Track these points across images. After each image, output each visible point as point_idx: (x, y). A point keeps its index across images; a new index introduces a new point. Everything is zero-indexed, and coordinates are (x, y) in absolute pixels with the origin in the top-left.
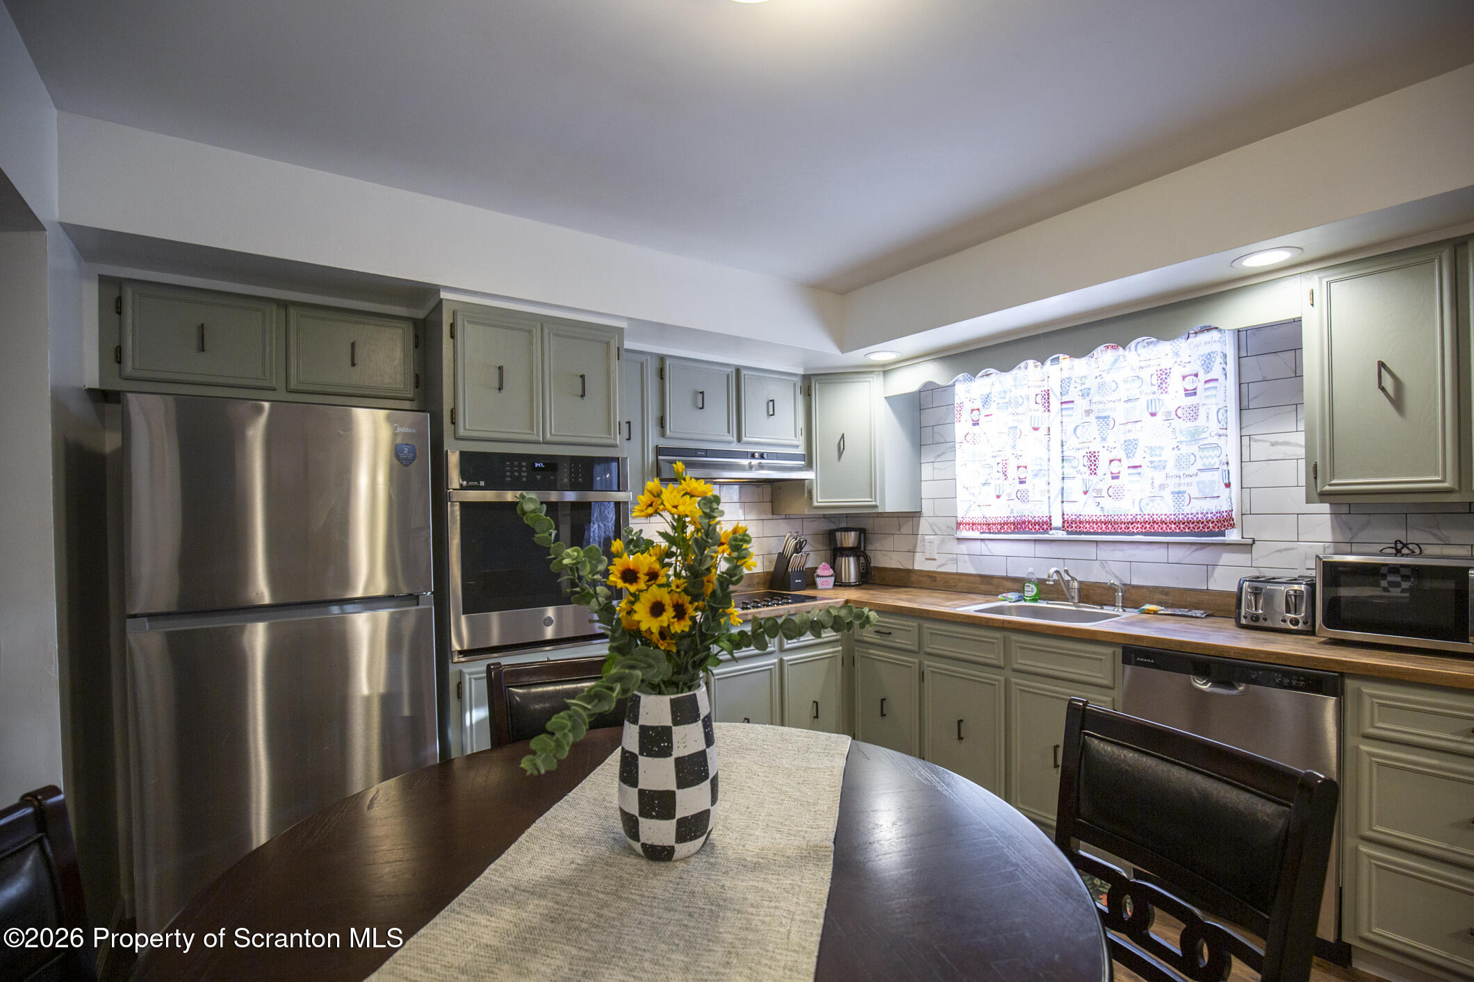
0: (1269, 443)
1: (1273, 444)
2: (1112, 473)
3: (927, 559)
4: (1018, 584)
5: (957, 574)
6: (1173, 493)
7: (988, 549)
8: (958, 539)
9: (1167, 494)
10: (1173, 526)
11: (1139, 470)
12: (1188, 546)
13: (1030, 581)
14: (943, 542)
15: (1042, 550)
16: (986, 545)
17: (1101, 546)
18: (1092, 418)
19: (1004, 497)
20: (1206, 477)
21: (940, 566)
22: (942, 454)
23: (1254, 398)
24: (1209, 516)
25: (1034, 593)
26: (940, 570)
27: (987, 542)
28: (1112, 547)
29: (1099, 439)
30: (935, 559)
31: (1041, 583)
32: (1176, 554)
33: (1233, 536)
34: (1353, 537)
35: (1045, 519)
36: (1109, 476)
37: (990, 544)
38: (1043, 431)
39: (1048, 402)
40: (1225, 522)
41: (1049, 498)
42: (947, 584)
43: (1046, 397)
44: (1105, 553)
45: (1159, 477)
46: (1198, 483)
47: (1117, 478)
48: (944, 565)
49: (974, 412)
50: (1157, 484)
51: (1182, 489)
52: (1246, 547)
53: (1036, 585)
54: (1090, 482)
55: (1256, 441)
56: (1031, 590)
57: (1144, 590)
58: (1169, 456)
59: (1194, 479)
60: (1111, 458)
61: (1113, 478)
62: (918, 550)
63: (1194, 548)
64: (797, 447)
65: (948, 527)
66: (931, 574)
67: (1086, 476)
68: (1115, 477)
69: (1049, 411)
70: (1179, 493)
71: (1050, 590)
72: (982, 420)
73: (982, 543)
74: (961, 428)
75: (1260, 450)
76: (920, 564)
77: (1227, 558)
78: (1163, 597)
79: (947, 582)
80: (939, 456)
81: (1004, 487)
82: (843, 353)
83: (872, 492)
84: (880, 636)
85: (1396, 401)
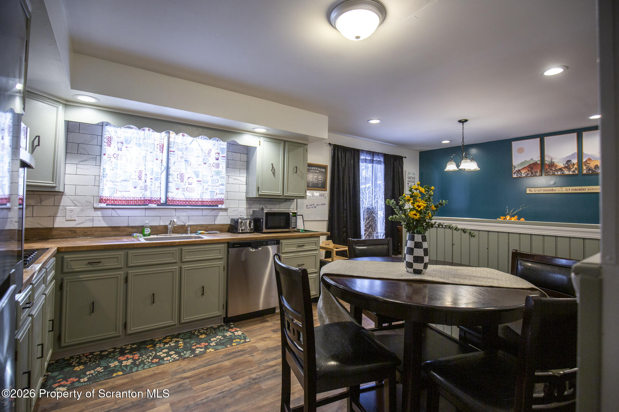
0: (233, 179)
1: (234, 179)
2: (189, 182)
3: (66, 221)
4: (140, 229)
5: (93, 227)
6: (210, 192)
7: (117, 213)
8: (95, 208)
9: (208, 192)
10: (210, 203)
11: (200, 182)
12: (209, 210)
13: (146, 227)
14: (82, 210)
15: (148, 213)
16: (116, 211)
17: (177, 210)
18: (183, 160)
19: (138, 188)
20: (221, 187)
21: (79, 224)
22: (85, 161)
23: (231, 164)
24: (219, 200)
25: (149, 232)
26: (77, 226)
27: (116, 210)
28: (182, 210)
29: (185, 169)
30: (75, 220)
31: (151, 227)
32: (205, 212)
33: (223, 206)
34: (250, 206)
35: (158, 199)
36: (187, 183)
37: (119, 211)
38: (159, 161)
39: (163, 149)
40: (221, 202)
41: (160, 190)
42: (85, 234)
43: (162, 147)
44: (179, 213)
45: (206, 186)
46: (219, 189)
47: (191, 184)
48: (82, 223)
49: (119, 143)
50: (205, 188)
51: (214, 190)
52: (226, 210)
53: (150, 228)
54: (181, 185)
55: (230, 178)
56: (147, 231)
57: (194, 226)
58: (209, 179)
59: (218, 188)
60: (189, 177)
61: (189, 184)
62: (59, 215)
63: (211, 210)
65: (87, 202)
66: (72, 229)
67: (179, 183)
68: (190, 184)
69: (162, 153)
70: (212, 192)
71: (155, 230)
72: (124, 148)
73: (113, 210)
74: (109, 150)
75: (231, 180)
76: (60, 223)
77: (221, 213)
78: (201, 228)
79: (85, 233)
80: (82, 161)
81: (139, 183)
82: (72, 88)
83: (54, 176)
84: (91, 265)
85: (274, 174)
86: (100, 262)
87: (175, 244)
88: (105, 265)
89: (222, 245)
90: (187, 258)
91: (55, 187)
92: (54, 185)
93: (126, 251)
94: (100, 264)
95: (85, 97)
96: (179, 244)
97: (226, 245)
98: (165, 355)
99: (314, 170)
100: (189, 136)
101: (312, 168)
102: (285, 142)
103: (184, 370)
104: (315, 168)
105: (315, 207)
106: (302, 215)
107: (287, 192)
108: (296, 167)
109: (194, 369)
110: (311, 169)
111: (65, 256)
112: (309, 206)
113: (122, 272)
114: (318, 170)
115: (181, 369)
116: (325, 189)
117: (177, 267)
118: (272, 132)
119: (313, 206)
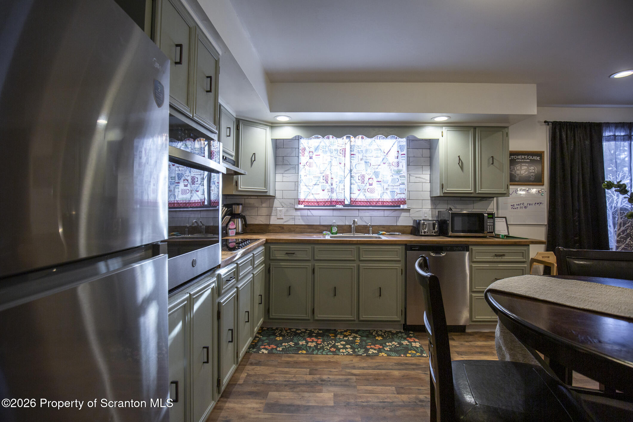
0: (415, 177)
1: (416, 177)
2: (369, 183)
3: (278, 219)
4: (329, 228)
5: (295, 225)
6: (391, 191)
7: (311, 213)
8: (296, 209)
9: (388, 192)
10: (391, 203)
11: (380, 183)
12: (391, 210)
13: (334, 226)
14: (287, 211)
15: (336, 213)
16: (310, 212)
17: (360, 211)
18: (363, 162)
19: (326, 191)
20: (402, 186)
21: (285, 222)
22: (288, 170)
23: (412, 162)
24: (400, 200)
25: (336, 231)
26: (285, 223)
27: (310, 210)
28: (364, 211)
29: (365, 170)
30: (283, 219)
31: (338, 226)
32: (387, 213)
33: (405, 207)
34: (436, 207)
35: (343, 200)
36: (368, 184)
37: (313, 212)
38: (342, 165)
39: (345, 153)
40: (404, 202)
41: (344, 192)
42: (290, 230)
43: (344, 151)
44: (362, 214)
45: (386, 186)
46: (400, 188)
47: (372, 185)
48: (287, 221)
49: (310, 153)
50: (385, 188)
51: (394, 190)
52: (408, 210)
53: (337, 227)
54: (362, 186)
55: (412, 176)
56: (335, 230)
57: (376, 227)
58: (389, 179)
59: (398, 187)
60: (369, 178)
61: (370, 185)
62: (273, 214)
63: (393, 211)
64: (232, 156)
65: (290, 204)
66: (281, 226)
67: (360, 184)
68: (371, 185)
69: (345, 157)
70: (392, 191)
71: (342, 229)
72: (314, 157)
73: (308, 211)
74: (303, 159)
75: (413, 179)
76: (274, 221)
77: (404, 214)
78: (383, 229)
79: (290, 229)
80: (286, 171)
81: (326, 186)
82: (271, 112)
83: (266, 184)
84: (288, 255)
85: (462, 168)
86: (294, 253)
87: (353, 243)
88: (298, 256)
89: (400, 247)
90: (364, 257)
91: (266, 192)
92: (266, 190)
93: (313, 246)
94: (294, 255)
95: (282, 117)
96: (357, 243)
97: (404, 247)
98: (342, 347)
99: (523, 159)
100: (367, 138)
101: (519, 157)
102: (475, 128)
103: (354, 366)
104: (523, 157)
105: (525, 207)
106: (505, 218)
107: (481, 188)
108: (492, 157)
109: (363, 368)
110: (518, 159)
111: (272, 246)
112: (516, 206)
113: (310, 264)
114: (528, 159)
115: (352, 365)
116: (540, 183)
117: (356, 265)
118: (455, 118)
119: (522, 205)
